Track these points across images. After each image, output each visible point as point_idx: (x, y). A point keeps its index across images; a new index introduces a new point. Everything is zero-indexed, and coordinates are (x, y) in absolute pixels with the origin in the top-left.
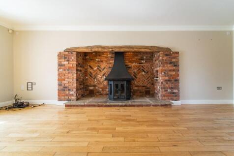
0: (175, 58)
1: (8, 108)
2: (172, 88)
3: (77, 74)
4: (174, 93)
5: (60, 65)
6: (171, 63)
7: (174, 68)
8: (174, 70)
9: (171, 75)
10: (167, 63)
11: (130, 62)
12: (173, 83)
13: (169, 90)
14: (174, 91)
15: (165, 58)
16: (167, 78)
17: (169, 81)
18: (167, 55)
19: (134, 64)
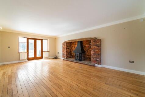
0: (98, 42)
1: (54, 58)
2: (96, 58)
3: (66, 50)
4: (97, 60)
5: (63, 47)
6: (96, 45)
7: (98, 48)
8: (97, 49)
9: (96, 51)
10: (94, 45)
11: (85, 44)
12: (97, 55)
13: (95, 59)
14: (98, 59)
15: (93, 43)
16: (94, 53)
17: (95, 54)
18: (94, 41)
19: (87, 45)
